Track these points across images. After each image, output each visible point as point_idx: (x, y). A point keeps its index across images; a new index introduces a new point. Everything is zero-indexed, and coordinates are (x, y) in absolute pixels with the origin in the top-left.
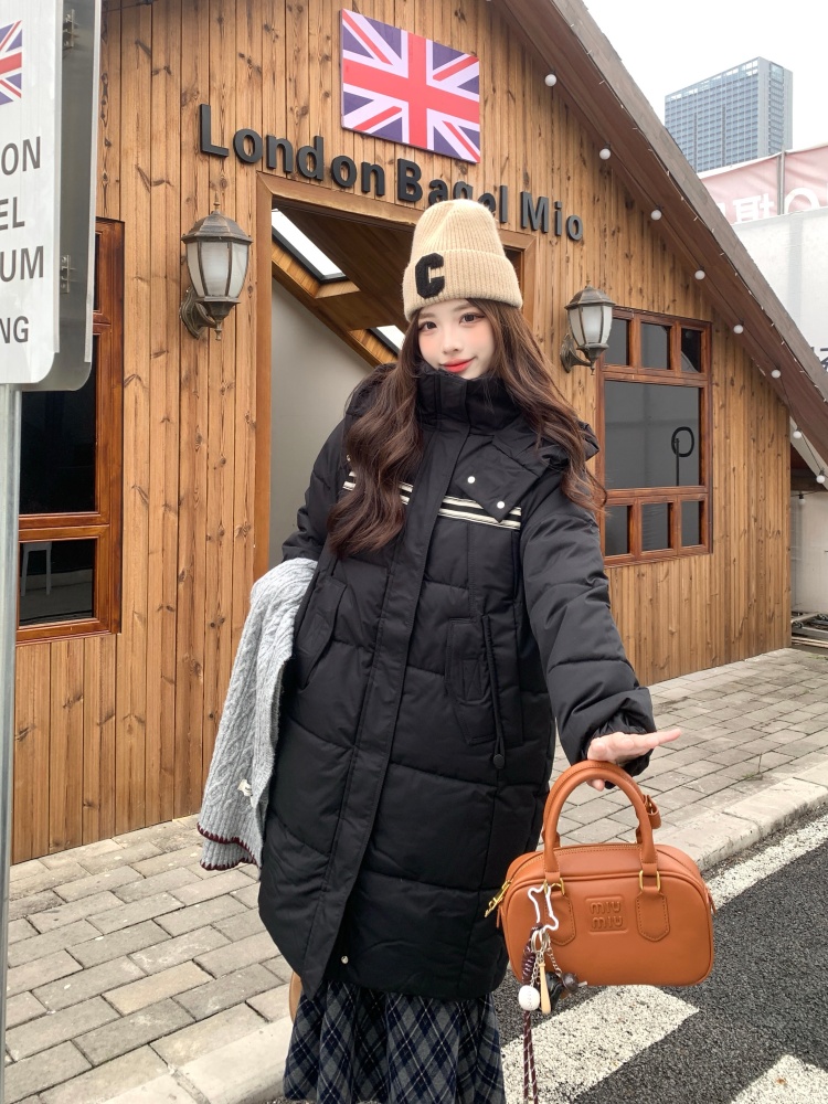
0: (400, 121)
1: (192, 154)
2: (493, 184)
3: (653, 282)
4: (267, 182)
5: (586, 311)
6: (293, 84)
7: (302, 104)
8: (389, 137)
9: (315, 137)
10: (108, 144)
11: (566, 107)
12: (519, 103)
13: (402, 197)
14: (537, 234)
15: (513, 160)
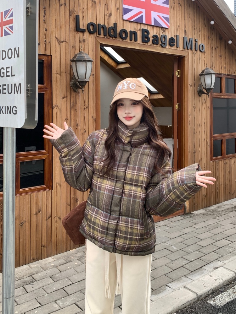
0: (142, 16)
1: (74, 32)
2: (174, 35)
3: (229, 64)
4: (98, 39)
5: (206, 77)
6: (106, 6)
7: (110, 13)
8: (139, 21)
9: (114, 24)
10: (46, 30)
11: (199, 7)
12: (183, 7)
13: (143, 41)
14: (189, 51)
15: (181, 26)
